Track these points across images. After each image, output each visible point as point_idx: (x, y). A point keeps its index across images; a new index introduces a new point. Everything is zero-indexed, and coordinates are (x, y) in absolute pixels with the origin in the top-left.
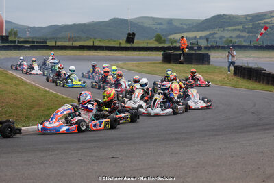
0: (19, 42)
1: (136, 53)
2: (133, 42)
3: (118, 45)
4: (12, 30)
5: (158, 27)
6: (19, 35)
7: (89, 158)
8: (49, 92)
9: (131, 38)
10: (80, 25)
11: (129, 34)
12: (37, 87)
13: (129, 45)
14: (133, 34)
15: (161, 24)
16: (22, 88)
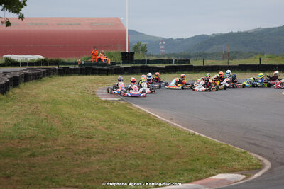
0: (149, 62)
4: (139, 44)
8: (194, 135)
10: (239, 34)
12: (175, 128)
16: (154, 130)
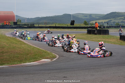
0: (22, 25)
1: (75, 29)
2: (74, 25)
3: (67, 26)
4: (19, 20)
5: (85, 18)
6: (22, 22)
7: (53, 77)
8: (35, 47)
9: (73, 23)
10: (49, 17)
11: (72, 21)
12: (30, 45)
13: (72, 26)
14: (74, 21)
15: (86, 16)
16: (23, 46)
